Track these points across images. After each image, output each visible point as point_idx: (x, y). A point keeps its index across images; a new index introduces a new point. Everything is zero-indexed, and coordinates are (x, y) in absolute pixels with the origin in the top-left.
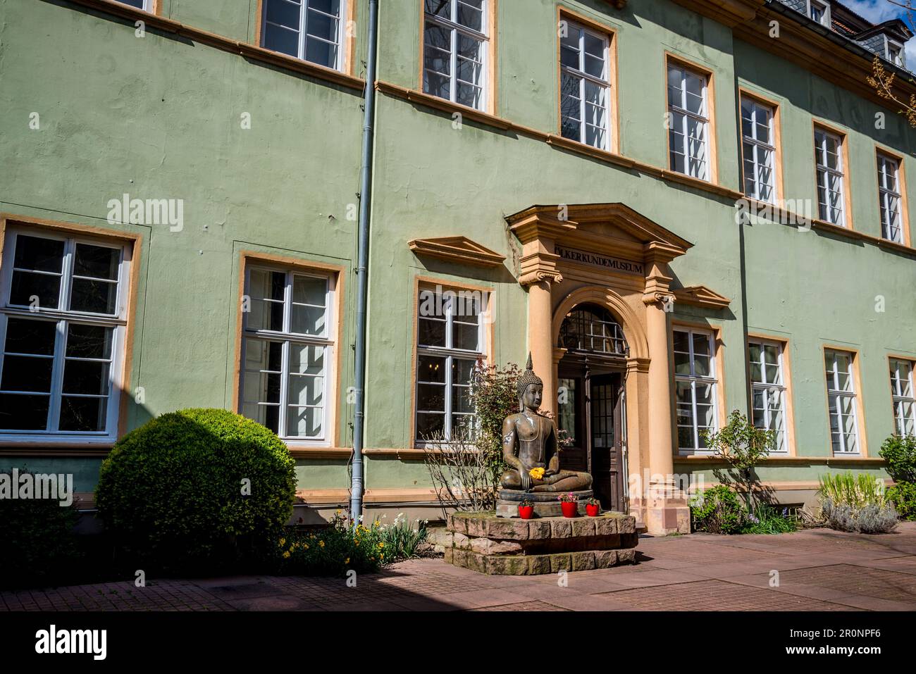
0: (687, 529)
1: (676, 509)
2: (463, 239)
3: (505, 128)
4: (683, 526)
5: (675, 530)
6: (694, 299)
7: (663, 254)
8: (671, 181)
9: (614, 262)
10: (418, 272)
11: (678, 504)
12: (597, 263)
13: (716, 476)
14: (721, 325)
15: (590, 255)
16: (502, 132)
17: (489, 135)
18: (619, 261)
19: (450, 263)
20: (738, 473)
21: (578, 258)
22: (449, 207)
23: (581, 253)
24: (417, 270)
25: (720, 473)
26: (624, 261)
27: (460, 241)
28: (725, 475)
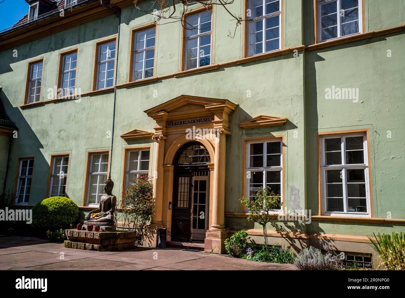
0: (218, 251)
1: (212, 240)
2: (136, 130)
3: (156, 80)
4: (216, 249)
5: (210, 251)
6: (256, 125)
7: (217, 109)
8: (245, 63)
9: (200, 120)
10: (125, 146)
11: (215, 238)
12: (190, 123)
13: (273, 226)
14: (283, 134)
15: (187, 120)
16: (156, 82)
17: (151, 86)
18: (202, 118)
19: (136, 140)
20: (294, 225)
21: (181, 123)
22: (137, 120)
23: (182, 121)
24: (125, 145)
25: (277, 225)
26: (204, 118)
27: (135, 131)
28: (281, 226)
